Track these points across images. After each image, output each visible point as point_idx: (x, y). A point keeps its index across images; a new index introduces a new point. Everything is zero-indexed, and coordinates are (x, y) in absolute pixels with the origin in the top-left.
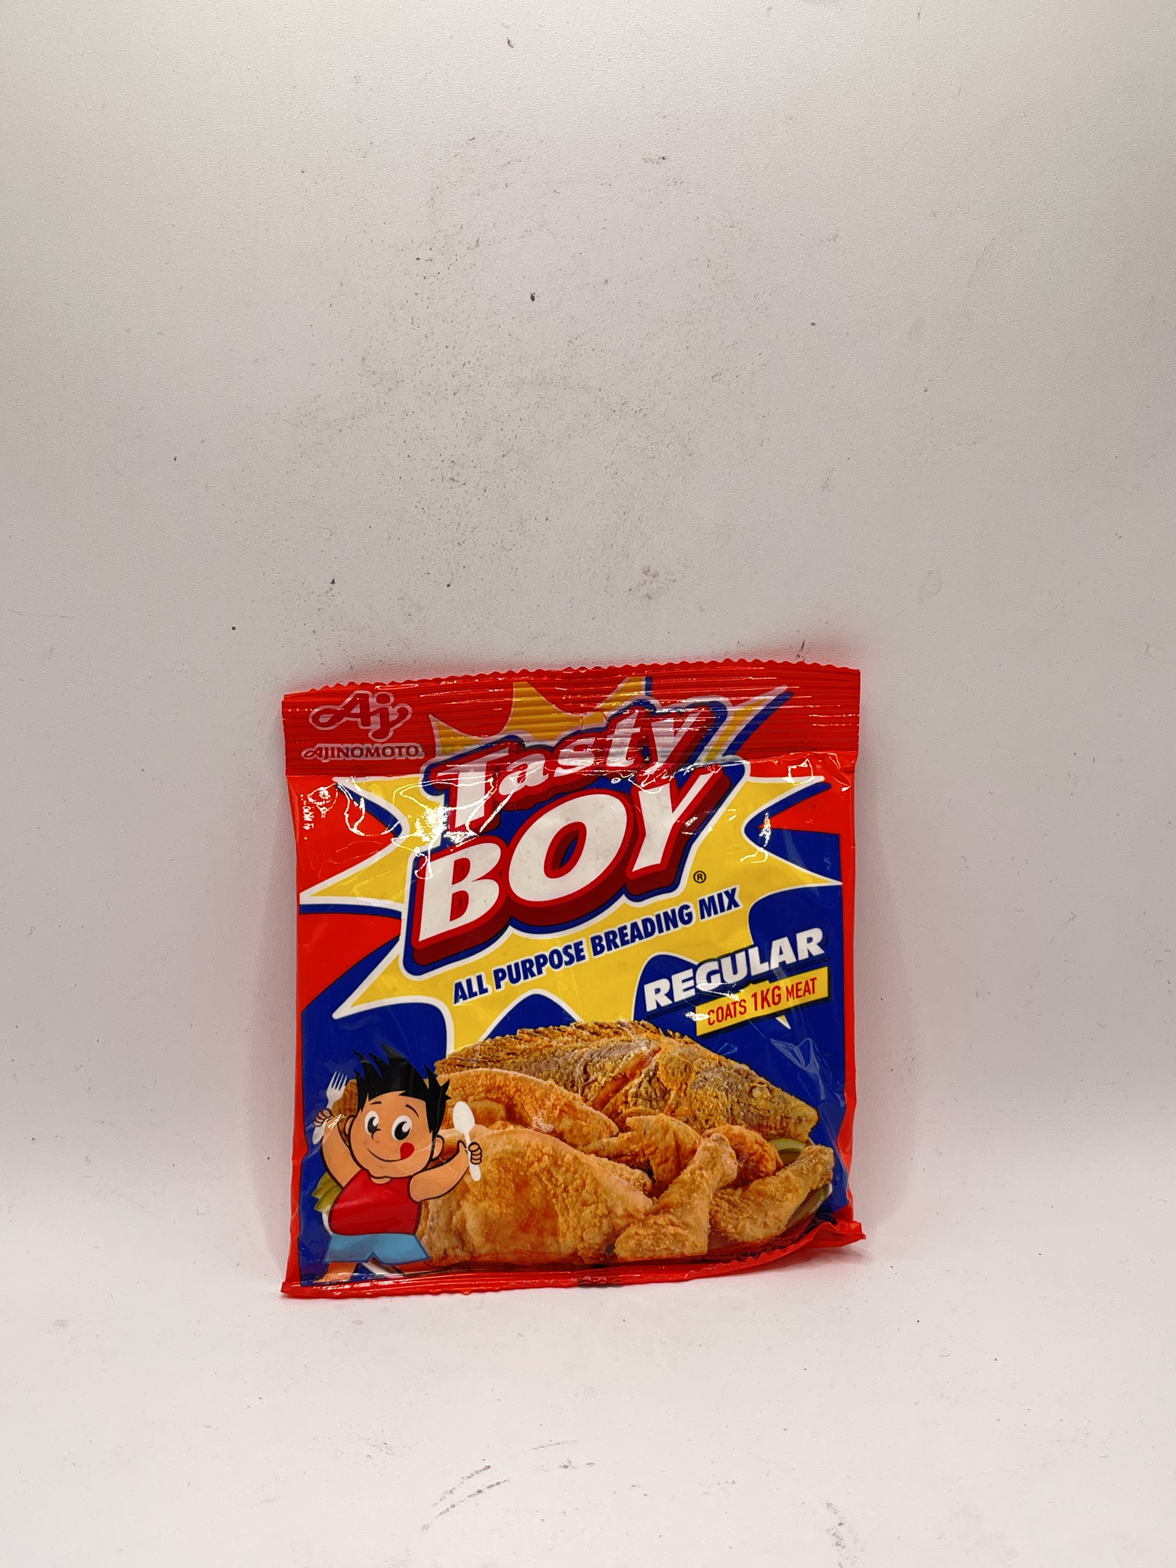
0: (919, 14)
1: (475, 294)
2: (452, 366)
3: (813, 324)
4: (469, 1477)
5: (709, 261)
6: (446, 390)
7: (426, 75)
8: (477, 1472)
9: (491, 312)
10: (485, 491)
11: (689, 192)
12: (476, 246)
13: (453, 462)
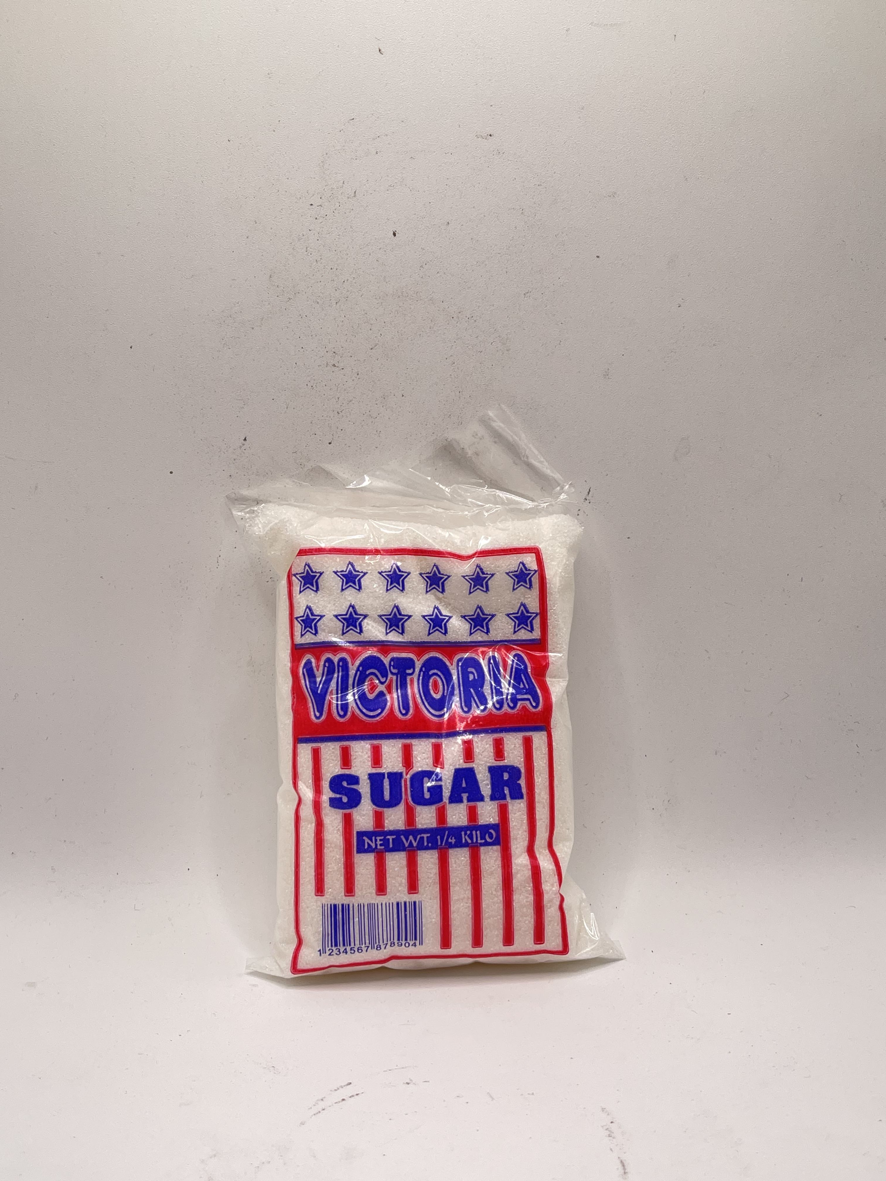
0: (675, 36)
1: (352, 231)
2: (335, 283)
3: (598, 257)
4: (336, 1090)
5: (522, 210)
6: (330, 300)
7: (319, 73)
8: (342, 1087)
9: (364, 244)
10: (358, 374)
11: (508, 160)
12: (354, 196)
13: (334, 352)
